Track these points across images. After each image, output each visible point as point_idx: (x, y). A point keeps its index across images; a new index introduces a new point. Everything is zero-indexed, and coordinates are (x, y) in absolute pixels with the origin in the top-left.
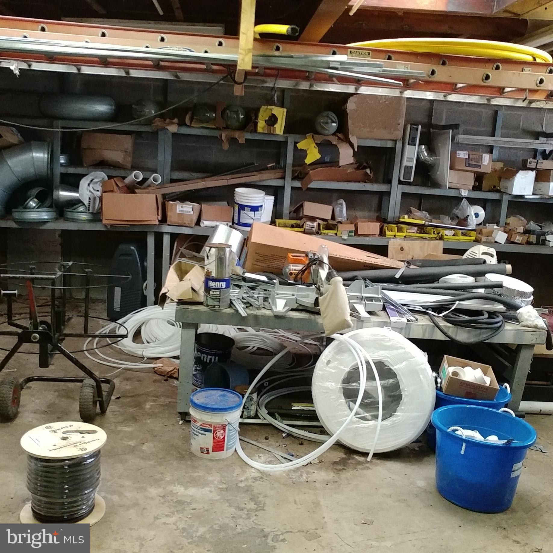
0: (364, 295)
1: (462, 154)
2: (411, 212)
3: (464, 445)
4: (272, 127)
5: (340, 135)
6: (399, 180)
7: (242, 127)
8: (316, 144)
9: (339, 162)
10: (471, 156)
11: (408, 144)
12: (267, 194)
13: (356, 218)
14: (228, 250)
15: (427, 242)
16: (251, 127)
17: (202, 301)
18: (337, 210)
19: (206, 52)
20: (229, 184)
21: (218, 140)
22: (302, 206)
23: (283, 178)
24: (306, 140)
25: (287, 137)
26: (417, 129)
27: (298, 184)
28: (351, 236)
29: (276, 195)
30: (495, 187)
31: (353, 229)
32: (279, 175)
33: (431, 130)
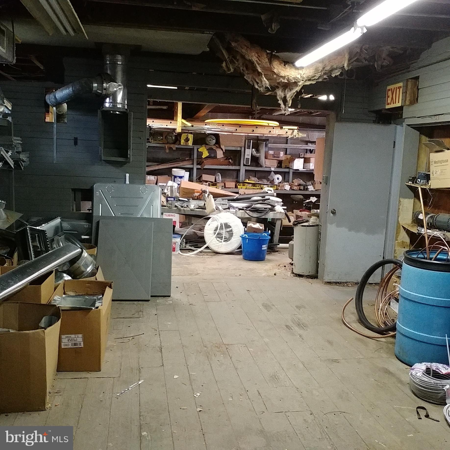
0: (221, 203)
1: (271, 152)
2: (250, 178)
3: (247, 240)
4: (187, 143)
5: (217, 145)
6: (244, 164)
7: (174, 143)
8: (207, 149)
9: (217, 157)
10: (275, 153)
11: (247, 148)
12: (186, 171)
13: (225, 181)
14: (174, 187)
15: (255, 190)
16: (178, 142)
17: (165, 205)
18: (217, 178)
19: (167, 126)
20: (169, 167)
21: (164, 148)
22: (201, 176)
23: (193, 164)
24: (202, 148)
25: (194, 147)
26: (250, 142)
27: (199, 167)
28: (223, 188)
29: (190, 172)
30: (286, 166)
31: (223, 185)
32: (191, 163)
33: (259, 142)
